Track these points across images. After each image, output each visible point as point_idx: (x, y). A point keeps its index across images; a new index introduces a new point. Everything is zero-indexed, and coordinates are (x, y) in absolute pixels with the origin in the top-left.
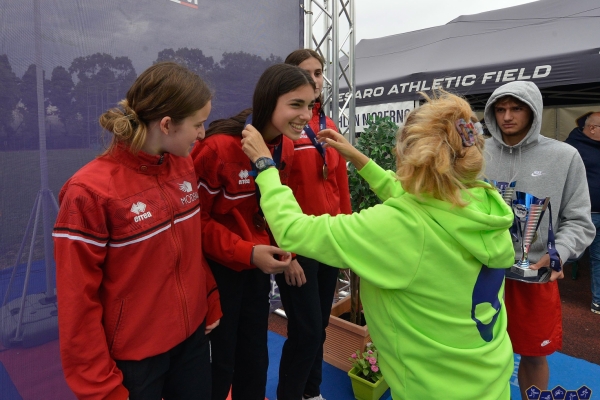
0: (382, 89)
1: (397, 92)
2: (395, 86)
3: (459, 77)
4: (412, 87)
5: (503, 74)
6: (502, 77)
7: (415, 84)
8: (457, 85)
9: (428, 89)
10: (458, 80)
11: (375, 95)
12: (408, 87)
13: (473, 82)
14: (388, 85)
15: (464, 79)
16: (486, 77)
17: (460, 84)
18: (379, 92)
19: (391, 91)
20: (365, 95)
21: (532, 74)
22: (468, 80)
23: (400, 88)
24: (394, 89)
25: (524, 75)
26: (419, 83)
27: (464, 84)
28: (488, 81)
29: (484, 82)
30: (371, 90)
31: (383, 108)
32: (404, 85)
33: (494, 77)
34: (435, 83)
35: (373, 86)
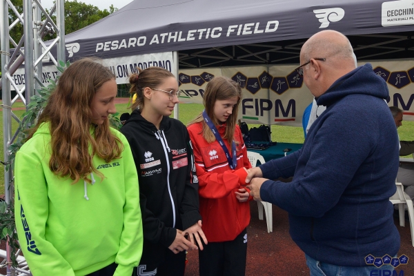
0: (145, 38)
1: (158, 43)
2: (156, 36)
3: (209, 29)
4: (170, 37)
5: (243, 27)
6: (242, 30)
7: (173, 35)
8: (207, 37)
9: (184, 40)
10: (208, 32)
11: (139, 44)
12: (167, 37)
13: (220, 34)
14: (149, 34)
15: (213, 32)
16: (230, 30)
17: (210, 37)
18: (142, 41)
19: (152, 41)
20: (130, 44)
21: (264, 28)
22: (216, 33)
23: (160, 38)
24: (155, 40)
25: (259, 29)
26: (176, 33)
27: (213, 36)
28: (231, 34)
29: (228, 34)
30: (135, 39)
31: (147, 58)
32: (163, 35)
33: (236, 30)
34: (189, 35)
35: (137, 35)
